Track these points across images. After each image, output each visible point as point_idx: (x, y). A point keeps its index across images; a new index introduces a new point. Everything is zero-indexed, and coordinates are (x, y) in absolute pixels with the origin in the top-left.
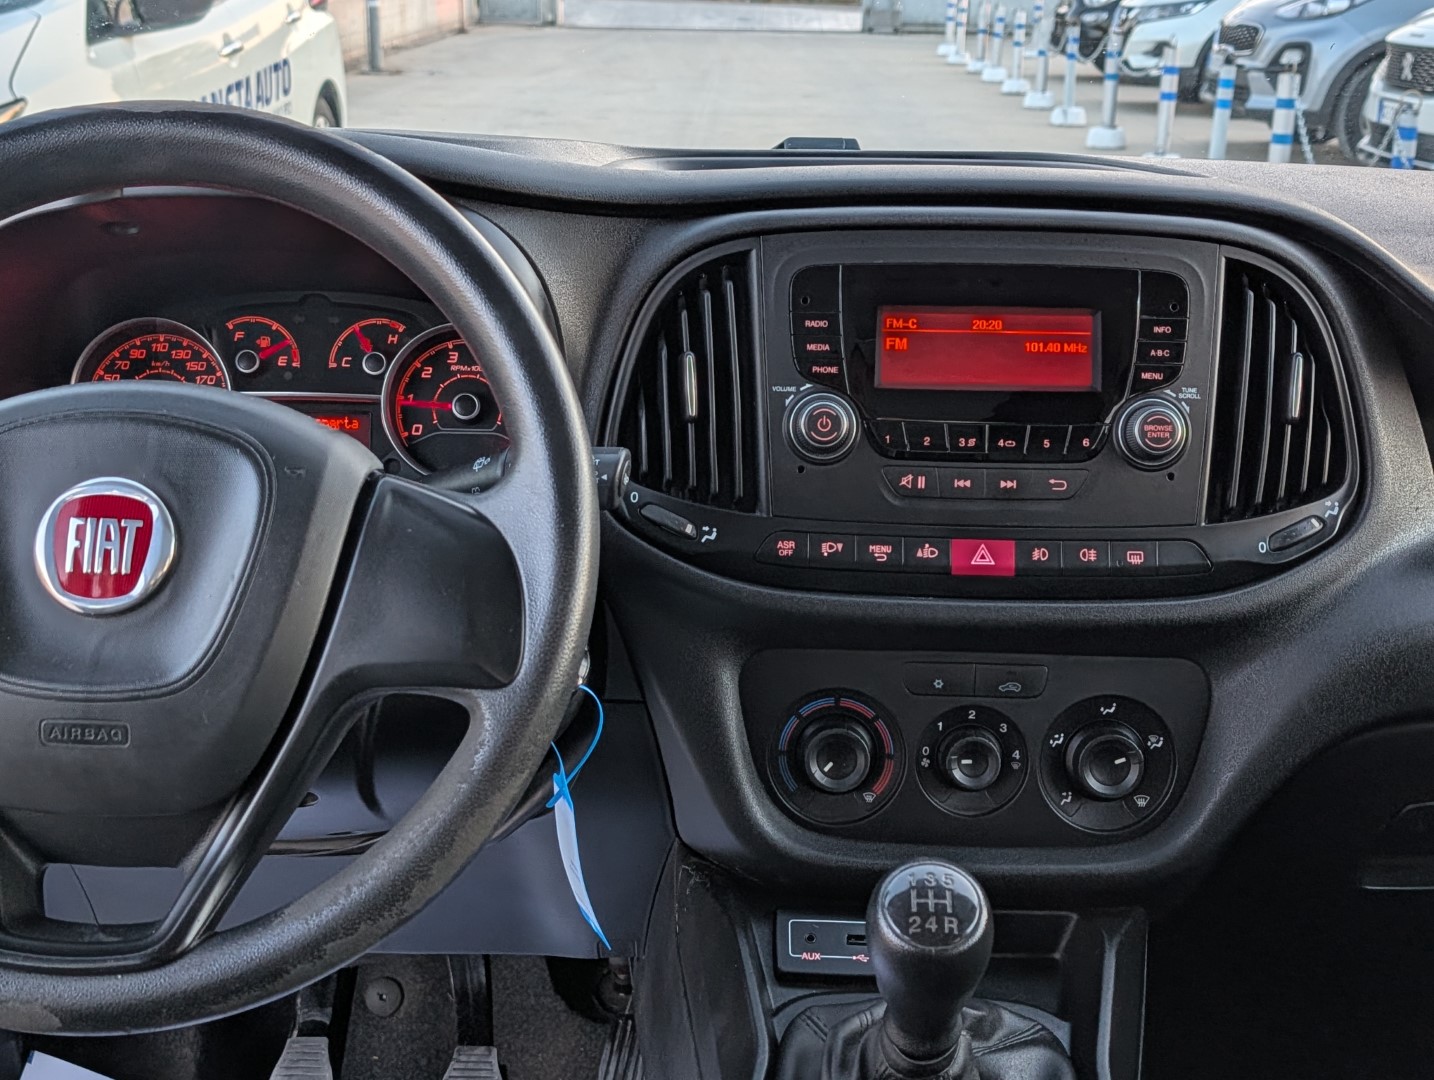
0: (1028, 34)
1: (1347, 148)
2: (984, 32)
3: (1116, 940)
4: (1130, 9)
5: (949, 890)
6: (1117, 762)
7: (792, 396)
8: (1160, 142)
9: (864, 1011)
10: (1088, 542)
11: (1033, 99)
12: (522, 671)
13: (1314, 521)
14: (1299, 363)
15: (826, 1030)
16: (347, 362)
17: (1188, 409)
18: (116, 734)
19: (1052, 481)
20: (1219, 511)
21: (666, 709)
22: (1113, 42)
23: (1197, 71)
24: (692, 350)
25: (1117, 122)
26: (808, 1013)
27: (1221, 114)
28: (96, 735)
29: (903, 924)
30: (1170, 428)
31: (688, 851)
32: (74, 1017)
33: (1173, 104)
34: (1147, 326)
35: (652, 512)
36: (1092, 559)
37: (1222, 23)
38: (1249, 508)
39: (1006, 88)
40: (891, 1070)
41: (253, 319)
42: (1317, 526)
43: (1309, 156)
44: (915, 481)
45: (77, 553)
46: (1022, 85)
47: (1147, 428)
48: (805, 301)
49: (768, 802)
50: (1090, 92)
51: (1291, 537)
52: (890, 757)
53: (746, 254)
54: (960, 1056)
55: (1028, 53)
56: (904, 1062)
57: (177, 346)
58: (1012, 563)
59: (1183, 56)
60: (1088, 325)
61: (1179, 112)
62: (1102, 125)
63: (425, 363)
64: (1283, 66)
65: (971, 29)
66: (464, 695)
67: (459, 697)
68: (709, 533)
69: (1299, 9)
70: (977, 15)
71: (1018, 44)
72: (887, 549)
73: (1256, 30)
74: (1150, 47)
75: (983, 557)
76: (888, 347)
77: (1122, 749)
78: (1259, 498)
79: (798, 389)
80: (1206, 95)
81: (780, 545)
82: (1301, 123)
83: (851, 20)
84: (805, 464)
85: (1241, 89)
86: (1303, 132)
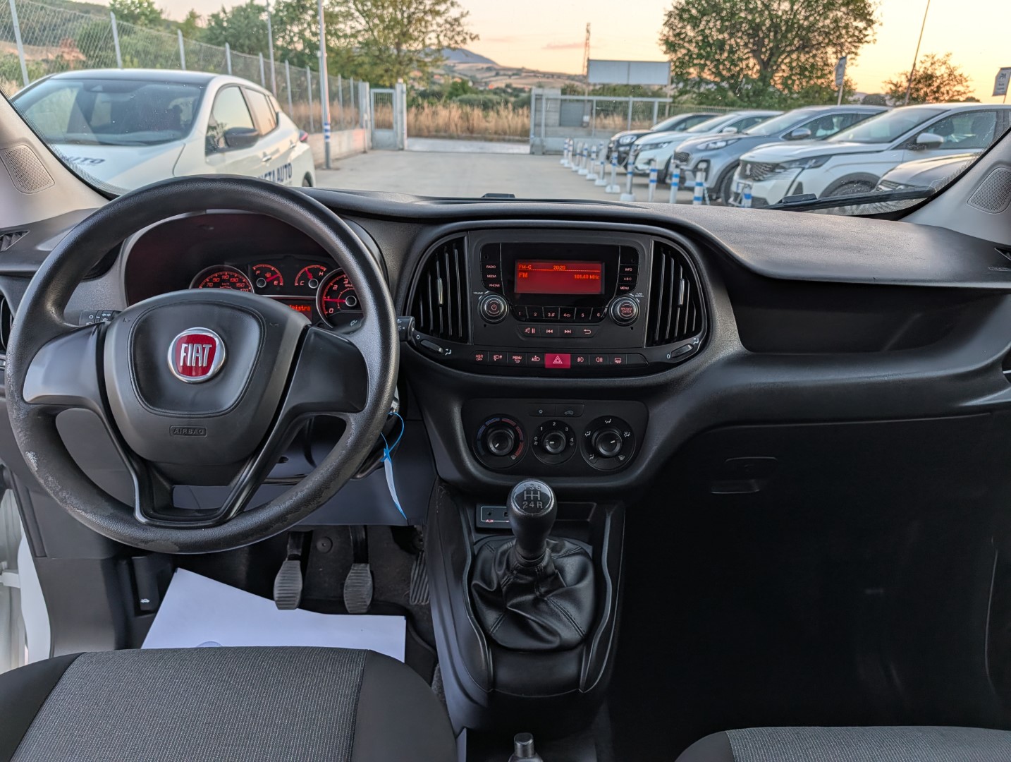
0: (597, 156)
3: (611, 513)
4: (638, 145)
5: (540, 491)
6: (612, 442)
7: (481, 296)
9: (508, 542)
10: (599, 354)
11: (599, 182)
12: (367, 405)
13: (689, 346)
14: (683, 282)
15: (494, 550)
16: (302, 283)
17: (639, 301)
18: (201, 432)
19: (585, 330)
20: (651, 342)
21: (432, 423)
22: (631, 159)
23: (664, 172)
24: (441, 277)
25: (633, 191)
26: (488, 544)
27: (674, 188)
28: (193, 432)
29: (521, 505)
30: (631, 309)
31: (442, 480)
33: (655, 184)
34: (622, 268)
35: (426, 343)
36: (601, 361)
37: (675, 151)
38: (663, 341)
39: (588, 177)
40: (518, 565)
41: (263, 266)
42: (690, 348)
44: (531, 330)
46: (594, 176)
47: (623, 309)
48: (486, 258)
49: (471, 456)
50: (622, 179)
51: (679, 352)
52: (522, 441)
53: (463, 239)
54: (546, 559)
55: (596, 163)
56: (523, 561)
57: (233, 277)
58: (569, 363)
59: (660, 165)
60: (599, 268)
61: (658, 187)
62: (626, 192)
63: (335, 284)
64: (699, 169)
65: (574, 153)
66: (344, 415)
67: (342, 416)
68: (449, 352)
69: (705, 146)
70: (576, 148)
72: (519, 358)
73: (689, 154)
74: (646, 161)
75: (558, 361)
76: (520, 276)
77: (613, 437)
78: (667, 336)
79: (483, 293)
80: (668, 181)
81: (477, 356)
82: (706, 192)
83: (526, 149)
84: (487, 324)
85: (682, 179)
86: (706, 195)
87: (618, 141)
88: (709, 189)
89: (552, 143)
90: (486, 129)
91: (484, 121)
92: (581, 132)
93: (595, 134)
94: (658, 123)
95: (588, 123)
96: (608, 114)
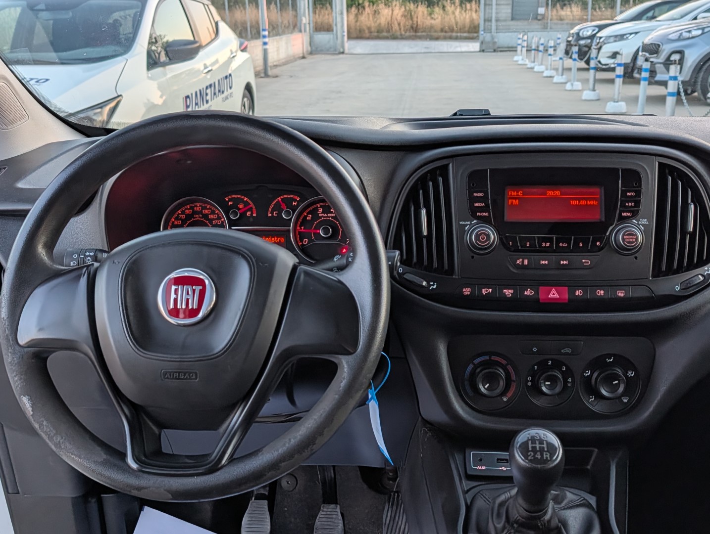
0: (555, 50)
1: (702, 98)
2: (535, 50)
3: (615, 461)
4: (601, 38)
5: (546, 441)
6: (614, 383)
7: (468, 226)
8: (616, 97)
9: (506, 492)
10: (601, 287)
11: (558, 79)
12: (360, 347)
13: (700, 276)
14: (692, 207)
15: (490, 500)
16: (276, 214)
17: (643, 228)
18: (192, 376)
19: (584, 261)
20: (658, 273)
21: (416, 361)
22: (593, 53)
23: (631, 65)
24: (424, 207)
25: (596, 88)
26: (481, 492)
27: (644, 84)
28: (184, 376)
29: (525, 455)
30: (635, 237)
31: (426, 422)
32: (177, 494)
33: (621, 79)
34: (624, 193)
35: (408, 276)
36: (602, 294)
37: (643, 43)
38: (671, 271)
39: (545, 74)
40: (519, 518)
41: (236, 196)
42: (701, 278)
43: (685, 101)
44: (523, 262)
45: (176, 300)
46: (553, 73)
47: (625, 237)
48: (473, 185)
49: (461, 401)
50: (584, 75)
51: (690, 284)
52: (514, 381)
53: (447, 166)
54: (550, 512)
55: (554, 59)
56: (525, 513)
57: (205, 208)
58: (567, 296)
59: (626, 57)
60: (599, 192)
61: (624, 83)
62: (589, 89)
63: (308, 213)
64: (672, 61)
65: (529, 49)
66: (336, 358)
67: (334, 358)
68: (433, 285)
69: (679, 35)
70: (531, 43)
71: (550, 55)
72: (511, 291)
73: (659, 46)
74: (610, 54)
75: (554, 294)
76: (510, 204)
77: (616, 377)
78: (675, 266)
79: (471, 223)
80: (636, 75)
81: (464, 290)
82: (681, 87)
83: (475, 46)
84: (475, 255)
85: (653, 72)
86: (682, 90)
87: (578, 34)
88: (683, 82)
89: (503, 39)
90: (432, 27)
91: (429, 18)
92: (536, 25)
93: (551, 28)
94: (621, 12)
95: (543, 16)
96: (565, 5)
